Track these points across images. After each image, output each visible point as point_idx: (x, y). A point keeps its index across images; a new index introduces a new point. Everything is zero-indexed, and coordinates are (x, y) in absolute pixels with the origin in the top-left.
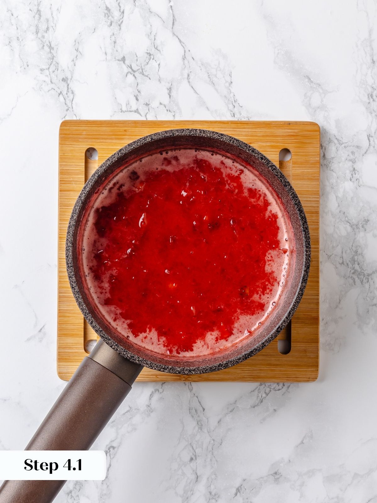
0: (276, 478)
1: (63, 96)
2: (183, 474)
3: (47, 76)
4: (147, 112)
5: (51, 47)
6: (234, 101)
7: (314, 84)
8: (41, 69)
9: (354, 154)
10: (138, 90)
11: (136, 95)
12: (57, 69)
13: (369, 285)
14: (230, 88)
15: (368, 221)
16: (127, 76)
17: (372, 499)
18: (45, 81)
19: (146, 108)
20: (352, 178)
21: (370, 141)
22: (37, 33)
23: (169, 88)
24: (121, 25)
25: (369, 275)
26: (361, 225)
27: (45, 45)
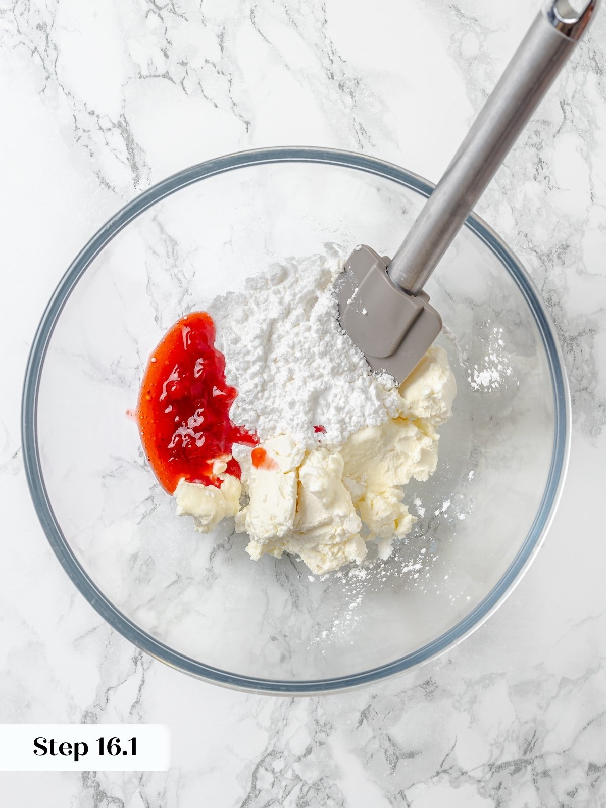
0: (428, 691)
3: (11, 21)
4: (184, 77)
6: (331, 53)
7: (466, 19)
9: (538, 135)
10: (167, 40)
11: (164, 48)
12: (27, 10)
13: (573, 356)
14: (324, 30)
15: (568, 246)
16: (147, 17)
17: (593, 720)
19: (182, 69)
20: (537, 175)
21: (564, 112)
23: (219, 35)
25: (572, 339)
26: (555, 255)
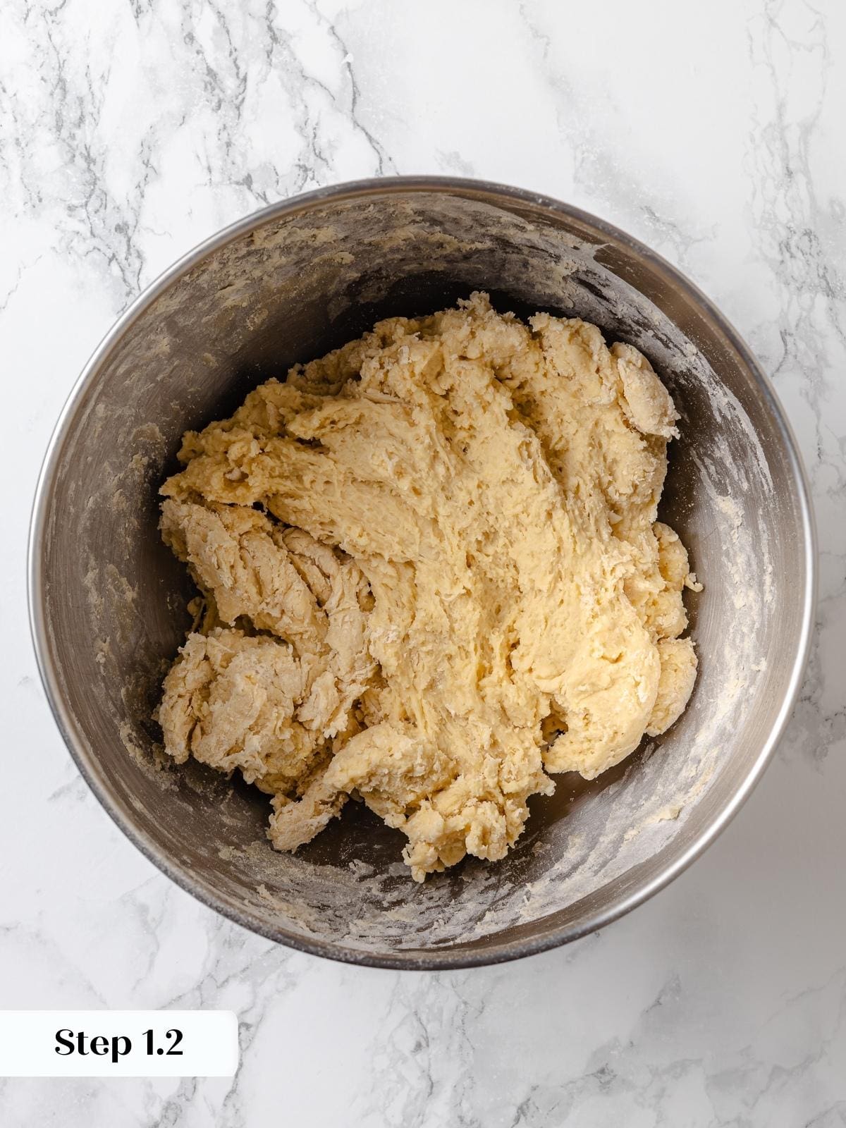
1: (119, 263)
2: (401, 1079)
5: (89, 159)
8: (69, 207)
18: (78, 233)
22: (59, 128)
24: (241, 108)
27: (77, 154)
